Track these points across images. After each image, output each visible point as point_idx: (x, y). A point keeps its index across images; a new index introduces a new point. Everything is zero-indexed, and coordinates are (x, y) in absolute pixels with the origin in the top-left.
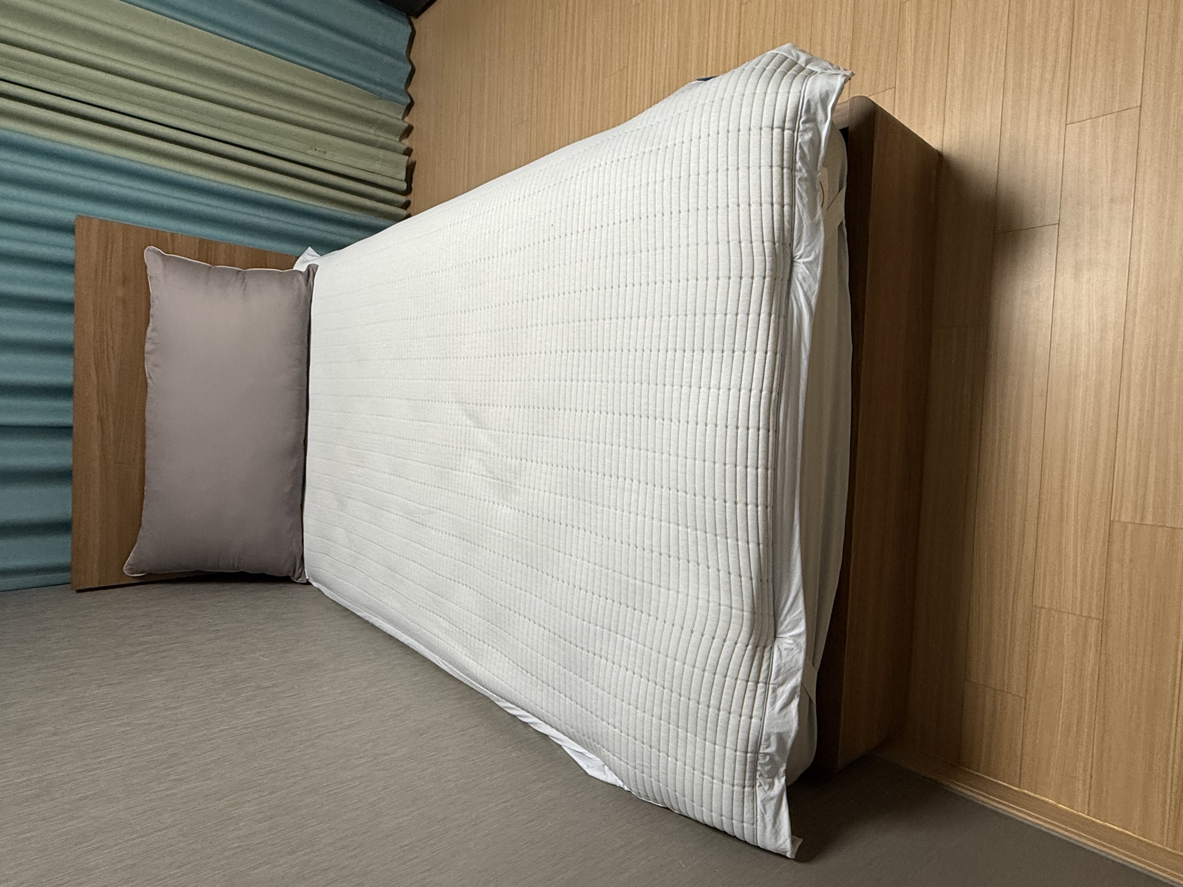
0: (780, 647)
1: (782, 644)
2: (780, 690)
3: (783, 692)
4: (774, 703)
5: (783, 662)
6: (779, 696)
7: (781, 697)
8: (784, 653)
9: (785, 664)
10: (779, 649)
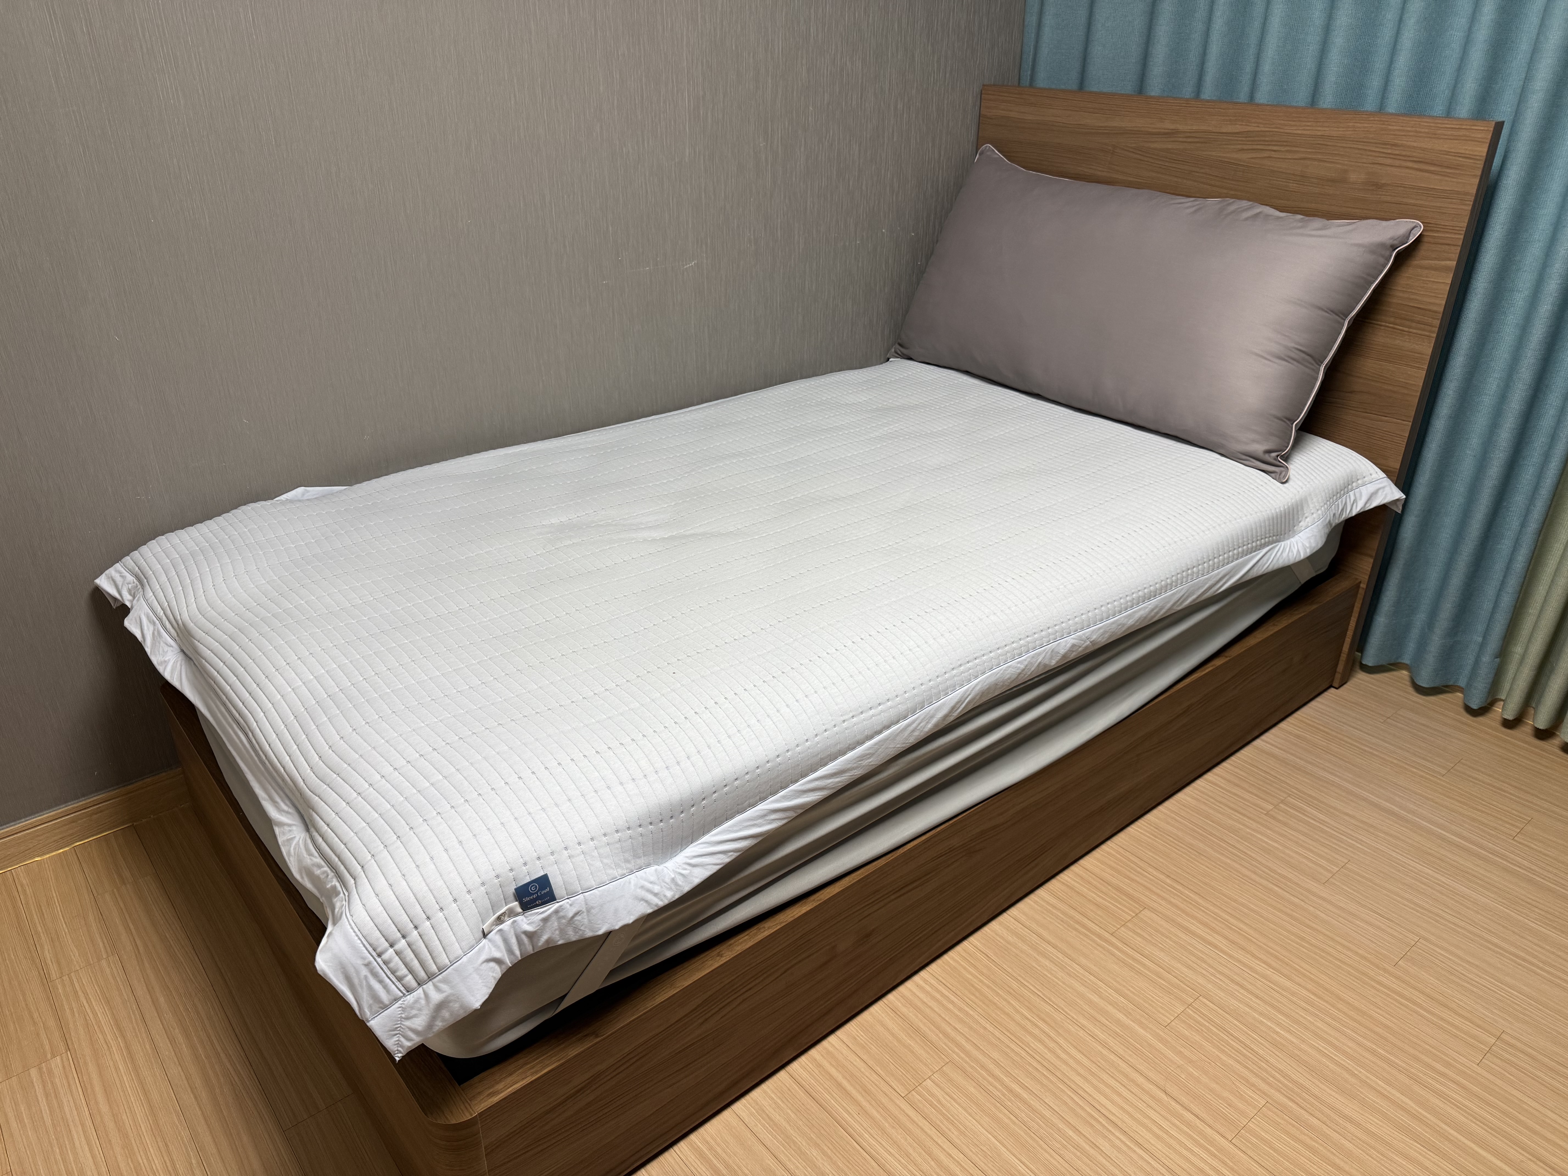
0: (171, 648)
1: (172, 651)
2: (151, 628)
3: (148, 629)
4: (148, 617)
5: (162, 643)
6: (149, 624)
7: (148, 626)
8: (166, 648)
9: (159, 643)
10: (171, 646)
